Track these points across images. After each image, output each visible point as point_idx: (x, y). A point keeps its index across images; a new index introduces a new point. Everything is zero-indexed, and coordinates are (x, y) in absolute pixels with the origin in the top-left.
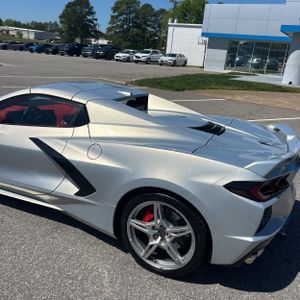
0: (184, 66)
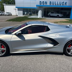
0: (11, 15)
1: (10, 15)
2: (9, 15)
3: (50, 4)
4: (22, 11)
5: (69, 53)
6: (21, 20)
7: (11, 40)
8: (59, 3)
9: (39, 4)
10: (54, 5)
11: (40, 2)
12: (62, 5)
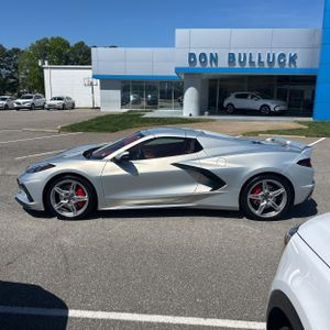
0: (73, 108)
1: (67, 106)
2: (64, 108)
3: (229, 62)
4: (119, 92)
5: (257, 212)
6: (116, 125)
7: (104, 174)
8: (264, 59)
9: (187, 65)
10: (247, 66)
11: (192, 55)
12: (276, 65)
